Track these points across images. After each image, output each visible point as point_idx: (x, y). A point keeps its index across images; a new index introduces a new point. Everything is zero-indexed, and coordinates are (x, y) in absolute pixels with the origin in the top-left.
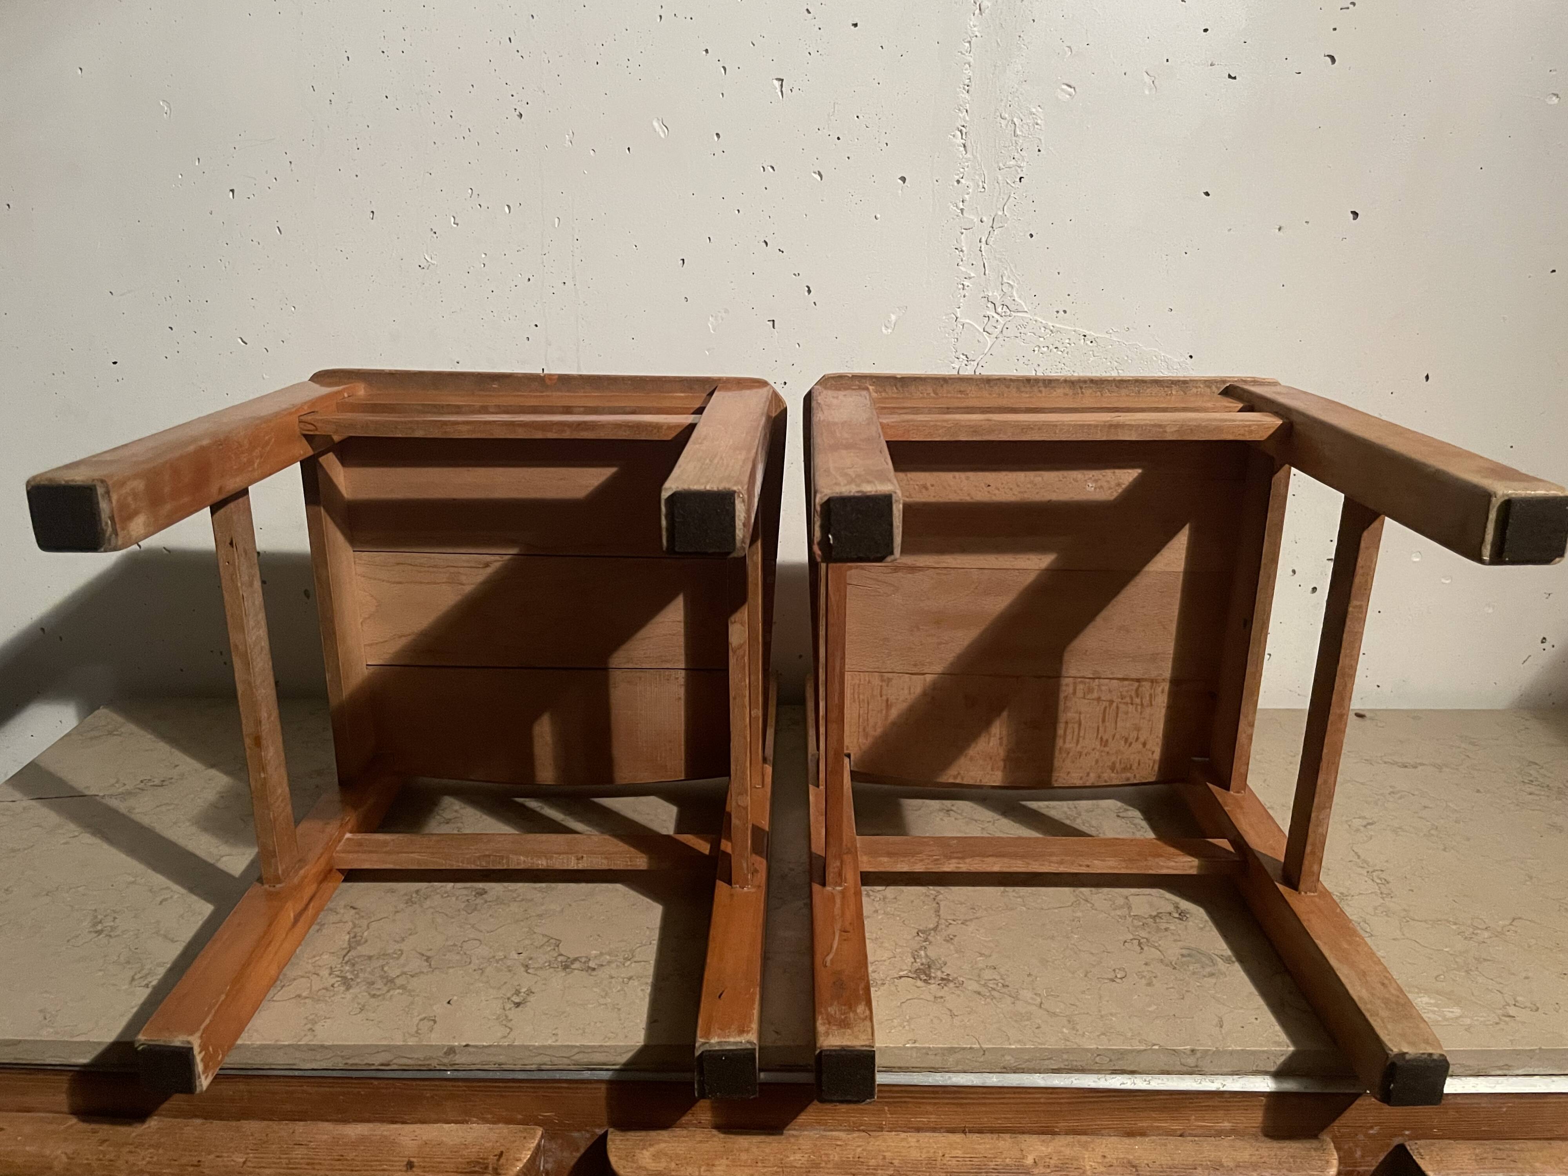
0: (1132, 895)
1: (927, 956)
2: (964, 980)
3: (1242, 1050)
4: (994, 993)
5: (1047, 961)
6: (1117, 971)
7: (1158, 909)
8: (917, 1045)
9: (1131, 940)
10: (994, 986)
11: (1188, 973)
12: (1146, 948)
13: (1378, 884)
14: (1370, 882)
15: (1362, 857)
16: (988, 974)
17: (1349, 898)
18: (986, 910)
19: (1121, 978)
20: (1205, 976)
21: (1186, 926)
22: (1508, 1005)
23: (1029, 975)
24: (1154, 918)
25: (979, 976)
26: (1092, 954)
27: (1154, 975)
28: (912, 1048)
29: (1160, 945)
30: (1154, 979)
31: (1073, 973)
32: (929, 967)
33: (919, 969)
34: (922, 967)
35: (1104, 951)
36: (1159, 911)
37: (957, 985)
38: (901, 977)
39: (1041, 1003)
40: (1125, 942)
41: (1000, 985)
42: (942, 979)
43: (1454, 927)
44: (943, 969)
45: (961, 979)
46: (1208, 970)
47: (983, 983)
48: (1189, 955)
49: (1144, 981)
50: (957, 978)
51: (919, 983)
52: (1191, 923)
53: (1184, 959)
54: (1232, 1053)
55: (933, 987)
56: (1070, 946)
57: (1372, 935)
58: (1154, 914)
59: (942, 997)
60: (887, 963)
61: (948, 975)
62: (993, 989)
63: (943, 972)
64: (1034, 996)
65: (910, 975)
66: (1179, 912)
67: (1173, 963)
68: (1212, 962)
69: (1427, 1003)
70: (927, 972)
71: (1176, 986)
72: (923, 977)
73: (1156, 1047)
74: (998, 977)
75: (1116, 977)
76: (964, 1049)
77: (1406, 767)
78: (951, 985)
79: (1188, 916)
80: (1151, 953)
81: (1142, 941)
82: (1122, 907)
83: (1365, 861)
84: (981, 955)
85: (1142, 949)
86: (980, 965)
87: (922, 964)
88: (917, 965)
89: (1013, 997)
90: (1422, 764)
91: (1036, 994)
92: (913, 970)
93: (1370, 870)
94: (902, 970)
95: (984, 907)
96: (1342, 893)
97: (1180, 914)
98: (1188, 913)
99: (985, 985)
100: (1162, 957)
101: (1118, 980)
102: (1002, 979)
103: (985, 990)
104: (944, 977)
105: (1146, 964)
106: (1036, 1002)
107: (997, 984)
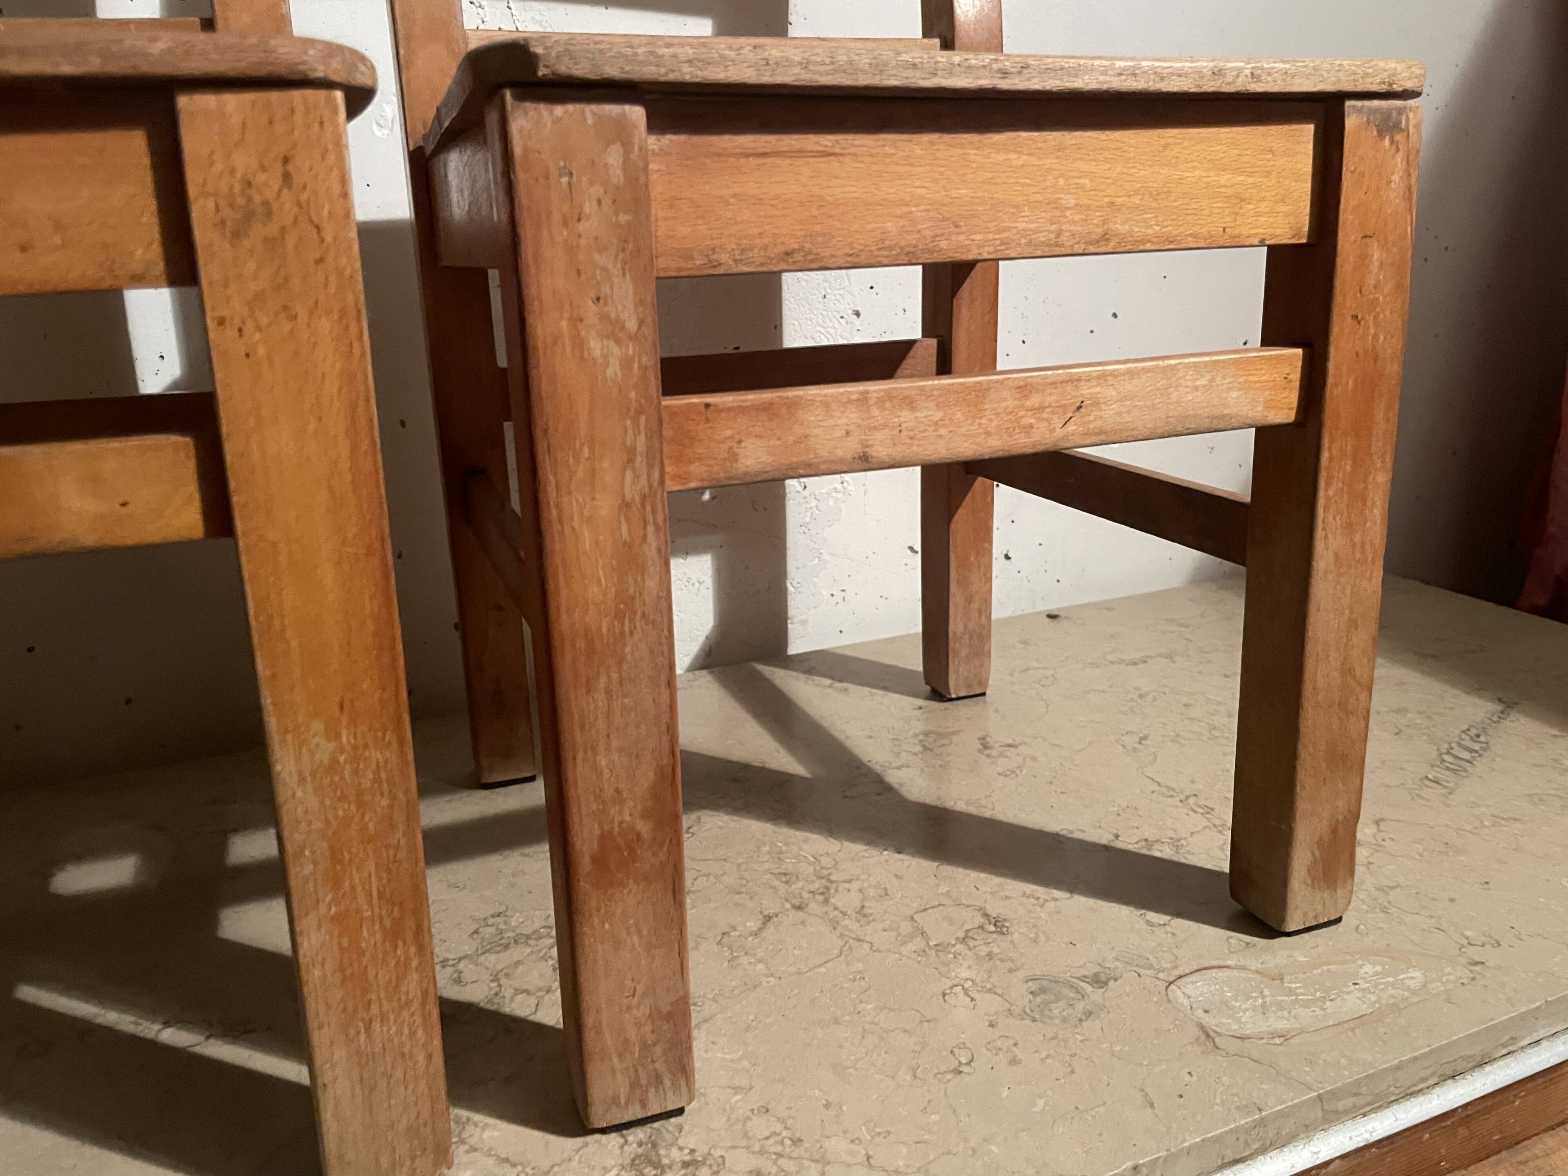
0: (916, 913)
2: (723, 1153)
3: (1203, 1140)
4: (786, 1164)
5: (846, 1068)
6: (956, 1050)
7: (963, 925)
9: (952, 988)
10: (779, 1149)
11: (1057, 1022)
12: (977, 997)
13: (1202, 814)
15: (1163, 783)
16: (760, 1127)
17: (1183, 842)
18: (714, 1000)
19: (968, 1064)
20: (1081, 1020)
21: (1012, 942)
22: (1463, 946)
23: (828, 1105)
24: (963, 940)
26: (905, 1031)
27: (1013, 1042)
29: (994, 986)
30: (1015, 1049)
31: (893, 1077)
32: (654, 1145)
33: (638, 1157)
34: (640, 1151)
35: (921, 1022)
36: (967, 927)
37: (715, 1168)
39: (868, 1157)
40: (944, 995)
41: (787, 1142)
42: (685, 1164)
44: (681, 1142)
45: (717, 1153)
46: (1080, 1006)
47: (757, 1148)
48: (1043, 990)
49: (1003, 1058)
50: (709, 1154)
52: (1016, 935)
53: (1039, 999)
54: (1189, 1150)
56: (867, 1026)
58: (961, 934)
60: (574, 1164)
61: (692, 1151)
62: (779, 1155)
63: (681, 1149)
64: (852, 1146)
66: (993, 921)
67: (1028, 1011)
68: (1078, 992)
69: (1376, 974)
70: (655, 1159)
71: (1052, 1052)
75: (960, 1064)
77: (1136, 664)
79: (1007, 924)
80: (988, 1002)
81: (966, 985)
82: (911, 937)
83: (1169, 788)
84: (736, 1090)
85: (973, 999)
86: (740, 1112)
87: (640, 1144)
89: (817, 1161)
90: (1149, 657)
91: (852, 1141)
92: (628, 1161)
93: (1182, 797)
95: (711, 996)
96: (1171, 838)
97: (995, 925)
98: (1005, 920)
99: (762, 1152)
100: (1007, 1005)
101: (965, 1069)
102: (786, 1128)
103: (770, 1163)
104: (687, 1158)
105: (991, 1025)
106: (861, 1158)
107: (782, 1143)
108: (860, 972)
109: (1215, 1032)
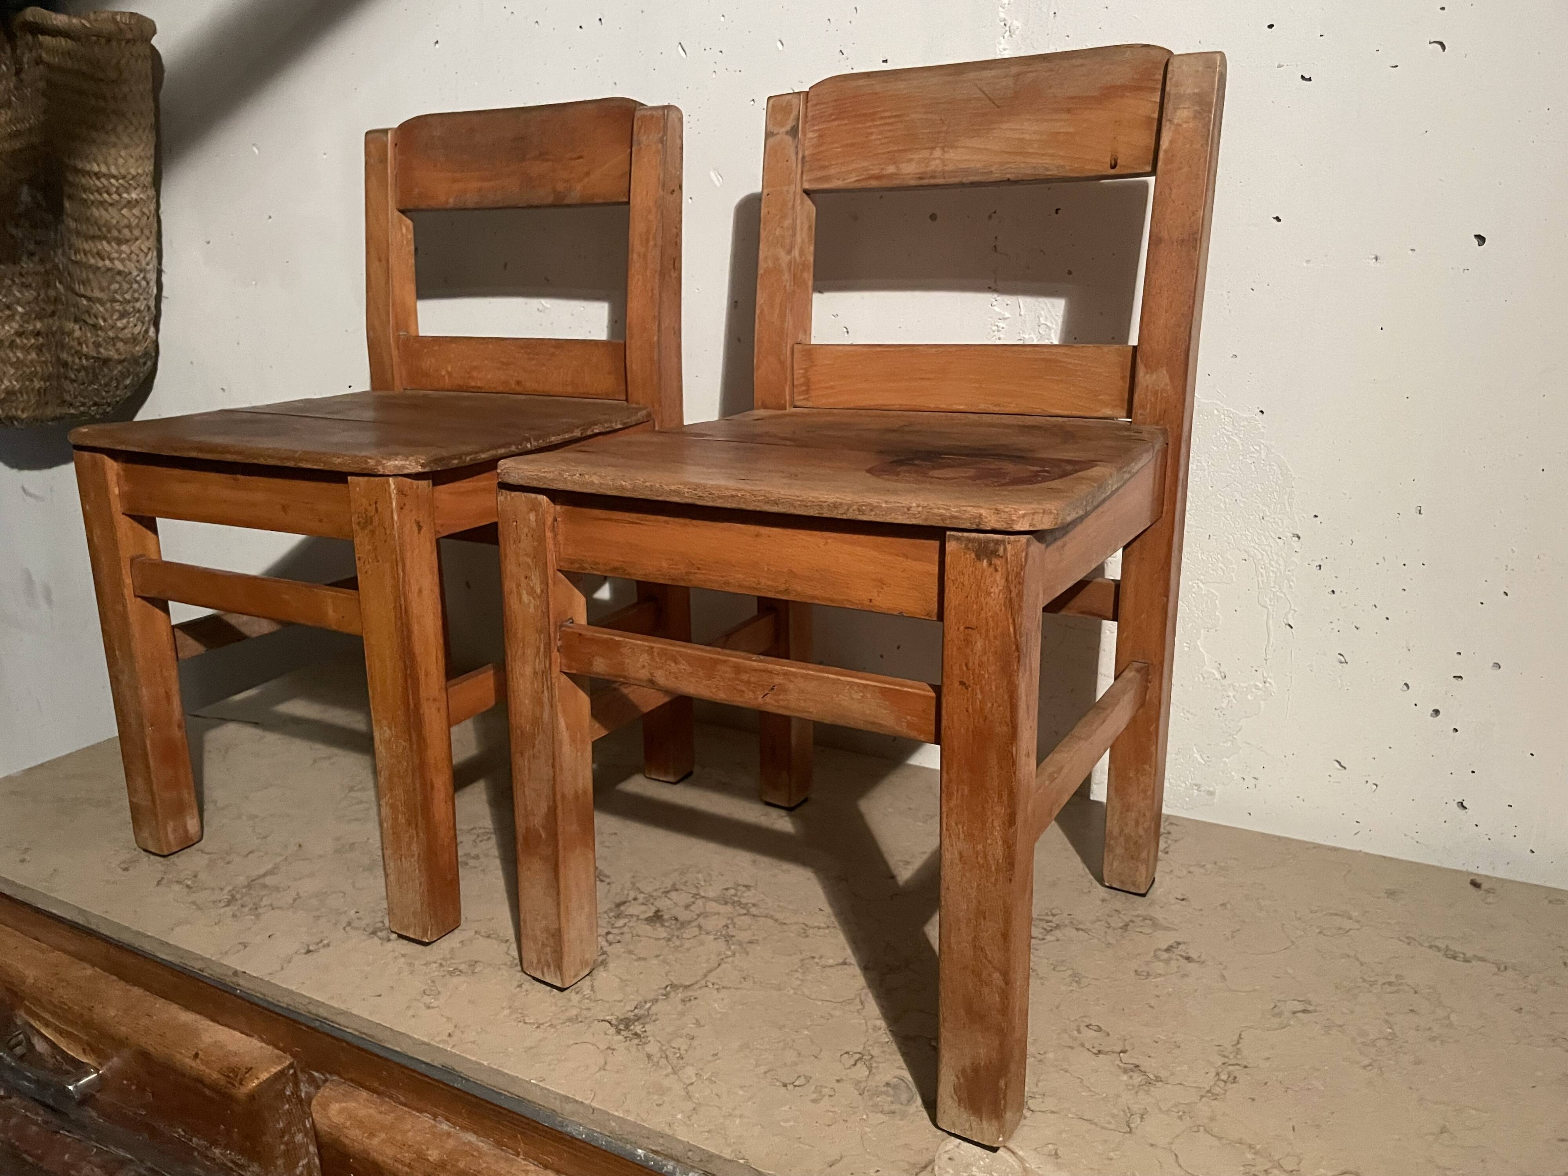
1: (649, 1008)
2: (652, 1040)
4: (663, 1062)
5: (748, 1048)
6: (802, 1078)
8: (541, 1084)
10: (671, 1055)
11: (870, 1103)
12: (859, 1064)
14: (1212, 1074)
16: (679, 1042)
19: (795, 1086)
20: (882, 1112)
23: (715, 1055)
25: (669, 1042)
26: (799, 1054)
27: (832, 1093)
28: (536, 1085)
29: (877, 1068)
30: (827, 1097)
31: (757, 1066)
32: (639, 1019)
33: (627, 1018)
34: (632, 1017)
35: (814, 1055)
37: (640, 1043)
38: (603, 1021)
39: (692, 1084)
40: (847, 1053)
41: (677, 1055)
42: (636, 1034)
43: (1249, 1156)
44: (647, 1025)
46: (893, 1107)
47: (664, 1048)
48: (894, 1087)
49: (814, 1096)
50: (648, 1037)
51: (612, 1030)
53: (885, 1089)
55: (620, 1037)
56: (789, 1039)
57: (1130, 1132)
59: (614, 1050)
61: (644, 1031)
62: (667, 1057)
63: (643, 1028)
64: (694, 1076)
65: (614, 1022)
67: (867, 1089)
70: (630, 1024)
71: (839, 1112)
72: (622, 1027)
73: (742, 1161)
74: (683, 1047)
75: (793, 1083)
76: (577, 1101)
77: (1455, 958)
78: (636, 1041)
80: (861, 1071)
81: (865, 1057)
83: (1238, 1051)
84: (697, 1023)
85: (855, 1065)
86: (683, 1032)
87: (635, 1015)
88: (631, 1015)
89: (674, 1070)
90: (1482, 960)
91: (698, 1074)
92: (622, 1017)
93: (1232, 1062)
94: (612, 1014)
99: (663, 1051)
100: (864, 1079)
101: (790, 1087)
102: (686, 1051)
103: (659, 1055)
104: (639, 1032)
105: (838, 1081)
106: (688, 1082)
107: (675, 1053)
108: (832, 1016)
109: (933, 1169)
